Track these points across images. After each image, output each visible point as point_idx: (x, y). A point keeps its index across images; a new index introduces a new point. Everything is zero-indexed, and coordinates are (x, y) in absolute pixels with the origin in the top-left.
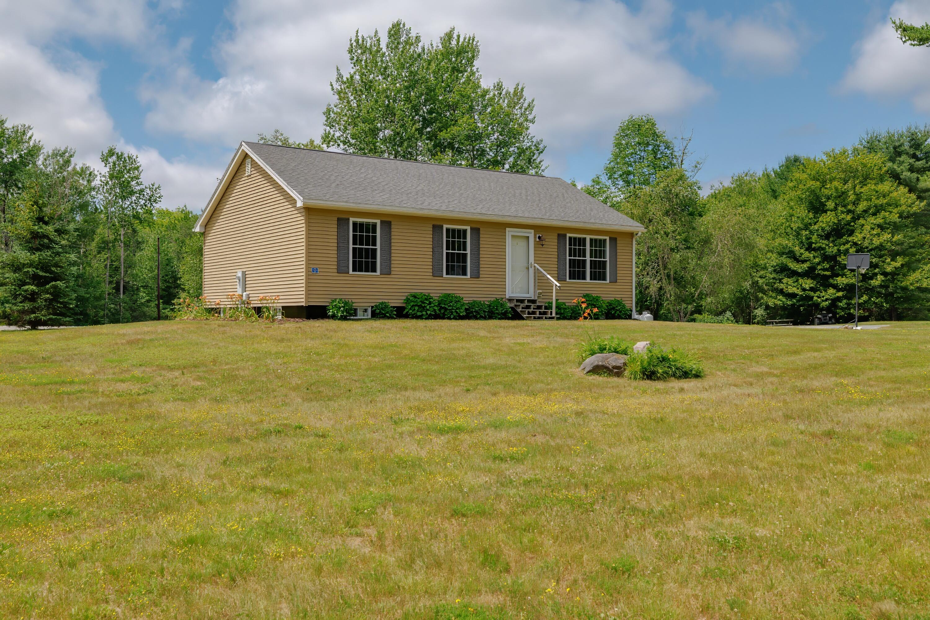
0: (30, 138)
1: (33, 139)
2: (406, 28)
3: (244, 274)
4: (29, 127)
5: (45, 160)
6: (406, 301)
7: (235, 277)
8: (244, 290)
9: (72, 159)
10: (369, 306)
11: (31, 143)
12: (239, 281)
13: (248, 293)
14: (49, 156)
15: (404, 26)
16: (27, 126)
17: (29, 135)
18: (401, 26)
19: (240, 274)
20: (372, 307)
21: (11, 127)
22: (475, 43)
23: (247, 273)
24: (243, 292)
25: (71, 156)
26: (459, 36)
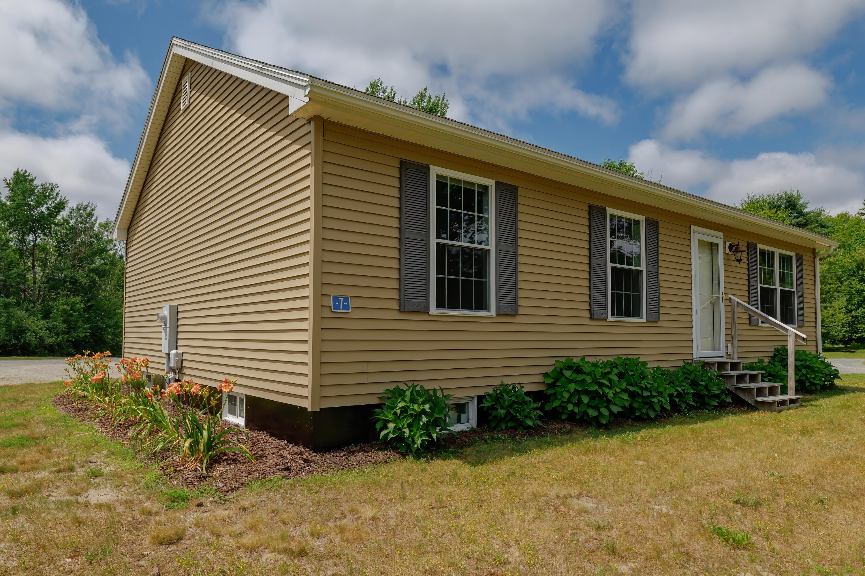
0: (57, 194)
1: (60, 195)
2: (382, 86)
3: (175, 311)
4: (56, 185)
5: (71, 213)
6: (550, 381)
7: (155, 318)
8: (174, 343)
9: (93, 212)
10: (473, 398)
11: (58, 199)
12: (166, 325)
13: (180, 351)
14: (74, 210)
15: (381, 84)
16: (54, 184)
17: (56, 192)
18: (379, 84)
19: (166, 312)
20: (480, 399)
21: (40, 184)
22: (445, 102)
23: (180, 309)
24: (170, 349)
25: (92, 210)
26: (430, 97)
